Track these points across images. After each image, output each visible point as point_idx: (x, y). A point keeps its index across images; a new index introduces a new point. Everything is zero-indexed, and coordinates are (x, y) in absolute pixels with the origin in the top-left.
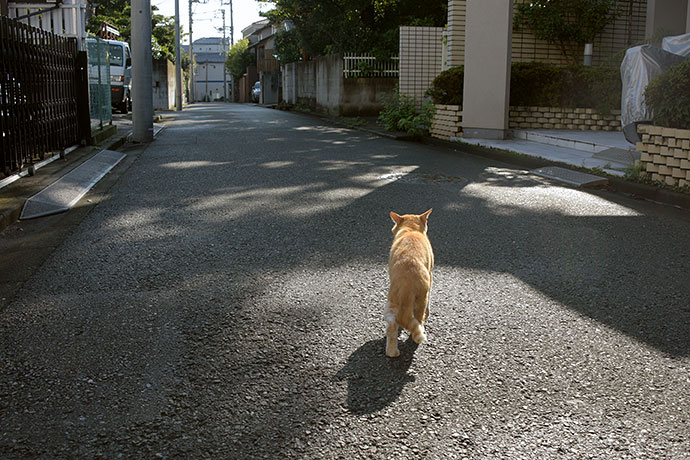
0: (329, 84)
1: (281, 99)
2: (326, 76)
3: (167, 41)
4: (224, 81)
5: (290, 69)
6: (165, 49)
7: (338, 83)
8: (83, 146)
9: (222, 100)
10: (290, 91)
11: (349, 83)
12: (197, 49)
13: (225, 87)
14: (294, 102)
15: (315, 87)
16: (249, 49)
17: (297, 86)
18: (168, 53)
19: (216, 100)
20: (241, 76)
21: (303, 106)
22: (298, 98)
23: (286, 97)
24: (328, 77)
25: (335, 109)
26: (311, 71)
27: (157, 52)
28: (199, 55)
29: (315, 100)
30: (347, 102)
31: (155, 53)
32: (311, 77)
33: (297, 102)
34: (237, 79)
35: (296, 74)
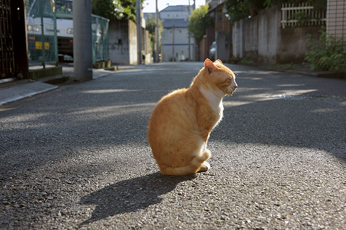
0: (268, 35)
1: (231, 55)
2: (266, 29)
3: (129, 4)
4: (189, 44)
5: (238, 27)
6: (128, 10)
7: (276, 34)
8: (20, 79)
9: (187, 60)
10: (238, 47)
11: (286, 33)
12: (164, 16)
13: (189, 49)
14: (241, 56)
15: (258, 40)
16: (209, 13)
17: (244, 41)
18: (130, 15)
19: (182, 61)
20: (202, 38)
21: (249, 59)
22: (245, 53)
23: (235, 53)
24: (268, 29)
25: (273, 58)
26: (255, 26)
27: (120, 13)
28: (167, 21)
29: (257, 52)
30: (284, 50)
31: (118, 14)
32: (255, 31)
33: (244, 55)
34: (198, 40)
35: (243, 31)
